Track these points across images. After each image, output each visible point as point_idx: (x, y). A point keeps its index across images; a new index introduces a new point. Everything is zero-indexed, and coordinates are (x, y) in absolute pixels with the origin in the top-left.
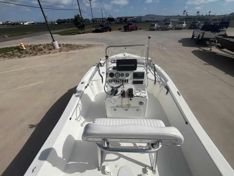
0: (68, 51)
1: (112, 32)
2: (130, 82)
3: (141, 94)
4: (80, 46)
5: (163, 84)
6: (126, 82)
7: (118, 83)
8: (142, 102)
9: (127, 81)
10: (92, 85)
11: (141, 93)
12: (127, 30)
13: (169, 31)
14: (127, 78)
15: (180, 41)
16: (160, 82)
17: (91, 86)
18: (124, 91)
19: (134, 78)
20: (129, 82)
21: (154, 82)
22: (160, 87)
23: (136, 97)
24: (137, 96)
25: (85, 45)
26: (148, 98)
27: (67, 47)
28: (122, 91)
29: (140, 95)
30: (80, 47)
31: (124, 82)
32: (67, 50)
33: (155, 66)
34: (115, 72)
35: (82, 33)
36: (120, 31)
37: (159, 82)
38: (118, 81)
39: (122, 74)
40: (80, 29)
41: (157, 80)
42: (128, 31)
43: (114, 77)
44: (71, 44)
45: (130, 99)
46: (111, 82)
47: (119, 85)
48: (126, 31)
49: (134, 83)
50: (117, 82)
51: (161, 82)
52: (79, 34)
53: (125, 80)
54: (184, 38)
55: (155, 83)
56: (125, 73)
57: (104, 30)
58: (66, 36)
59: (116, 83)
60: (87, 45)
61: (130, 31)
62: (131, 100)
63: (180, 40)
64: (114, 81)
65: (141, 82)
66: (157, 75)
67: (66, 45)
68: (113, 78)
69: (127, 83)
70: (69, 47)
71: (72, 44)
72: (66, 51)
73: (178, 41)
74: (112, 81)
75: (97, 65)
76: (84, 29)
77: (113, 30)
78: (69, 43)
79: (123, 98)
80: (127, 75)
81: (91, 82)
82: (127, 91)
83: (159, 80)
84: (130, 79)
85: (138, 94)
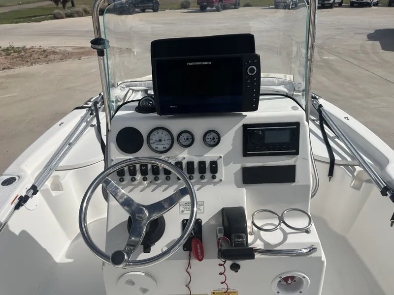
0: (9, 68)
1: (160, 13)
2: (229, 171)
3: (286, 235)
4: (54, 53)
5: (367, 177)
6: (208, 175)
7: (168, 179)
8: (292, 278)
9: (214, 167)
10: (57, 187)
11: (288, 230)
12: (208, 8)
13: (335, 9)
14: (210, 155)
15: (371, 37)
16: (353, 166)
17: (54, 194)
18: (198, 222)
19: (245, 154)
20: (223, 171)
21: (328, 166)
22: (357, 188)
23: (263, 252)
24: (269, 251)
25: (69, 50)
26: (324, 258)
27: (9, 55)
28: (185, 224)
29: (285, 239)
30: (51, 57)
31: (197, 175)
32: (7, 65)
33: (321, 106)
34: (144, 124)
35: (64, 16)
36: (186, 10)
37: (349, 167)
38: (167, 172)
39: (185, 136)
40: (58, 5)
41: (337, 157)
42: (210, 11)
43: (144, 152)
44: (24, 48)
45: (229, 263)
46: (127, 177)
47: (171, 192)
48: (203, 9)
49: (250, 177)
50: (162, 176)
51: (358, 168)
52: (56, 17)
53: (202, 164)
54: (381, 28)
55: (331, 173)
56: (198, 125)
57: (137, 7)
58: (14, 25)
59: (156, 179)
60: (76, 51)
61: (218, 10)
62: (235, 268)
63: (371, 34)
64: (144, 172)
65: (287, 175)
66: (332, 139)
67: (7, 49)
68: (139, 154)
69: (214, 177)
70: (16, 55)
71: (28, 47)
72: (4, 69)
73: (366, 37)
74: (133, 173)
75: (90, 104)
76: (73, 5)
77: (164, 9)
78: (17, 44)
79: (195, 262)
80: (213, 139)
81: (55, 173)
82: (213, 222)
83: (349, 159)
84: (228, 159)
85: (273, 238)
